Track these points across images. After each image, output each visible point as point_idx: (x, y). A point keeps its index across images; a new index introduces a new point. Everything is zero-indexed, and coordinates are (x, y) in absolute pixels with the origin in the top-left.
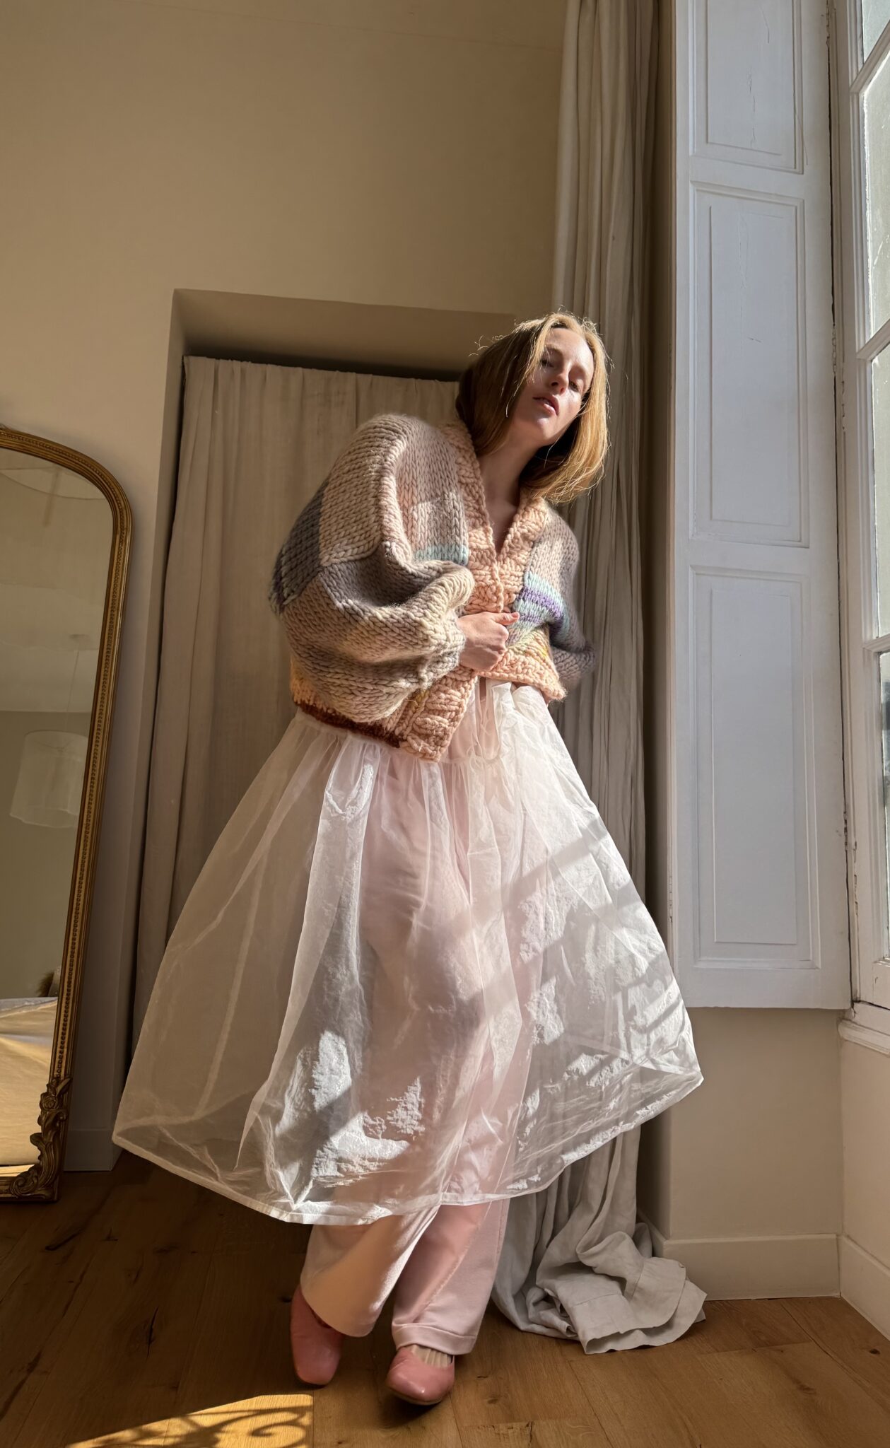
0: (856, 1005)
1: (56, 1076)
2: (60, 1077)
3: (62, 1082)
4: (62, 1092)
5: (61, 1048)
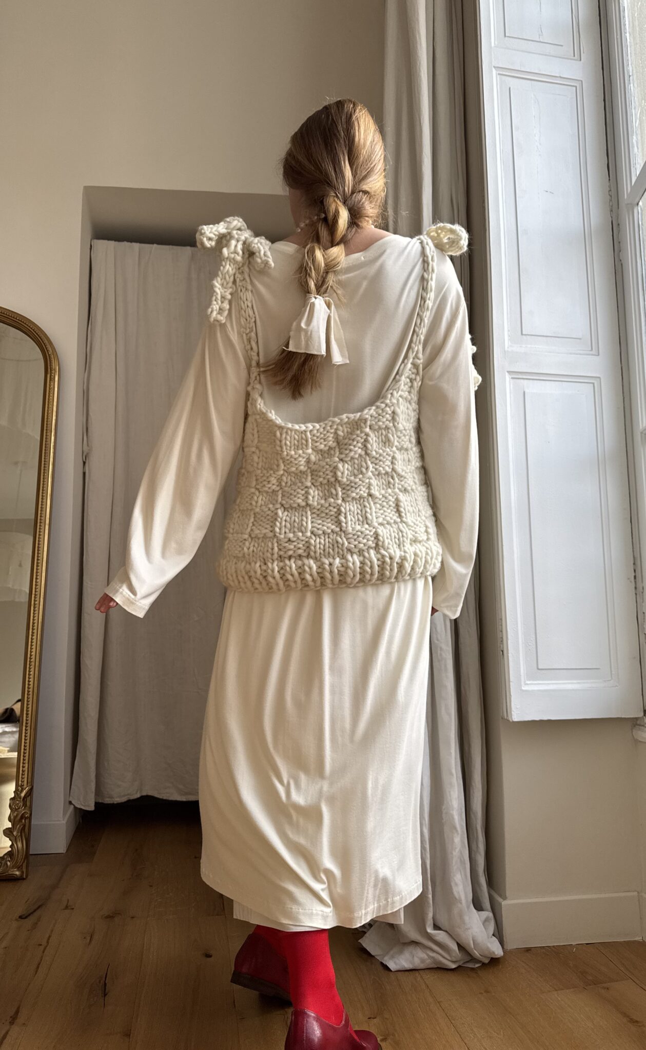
1: (20, 785)
2: (23, 785)
3: (25, 789)
4: (25, 797)
5: (23, 763)
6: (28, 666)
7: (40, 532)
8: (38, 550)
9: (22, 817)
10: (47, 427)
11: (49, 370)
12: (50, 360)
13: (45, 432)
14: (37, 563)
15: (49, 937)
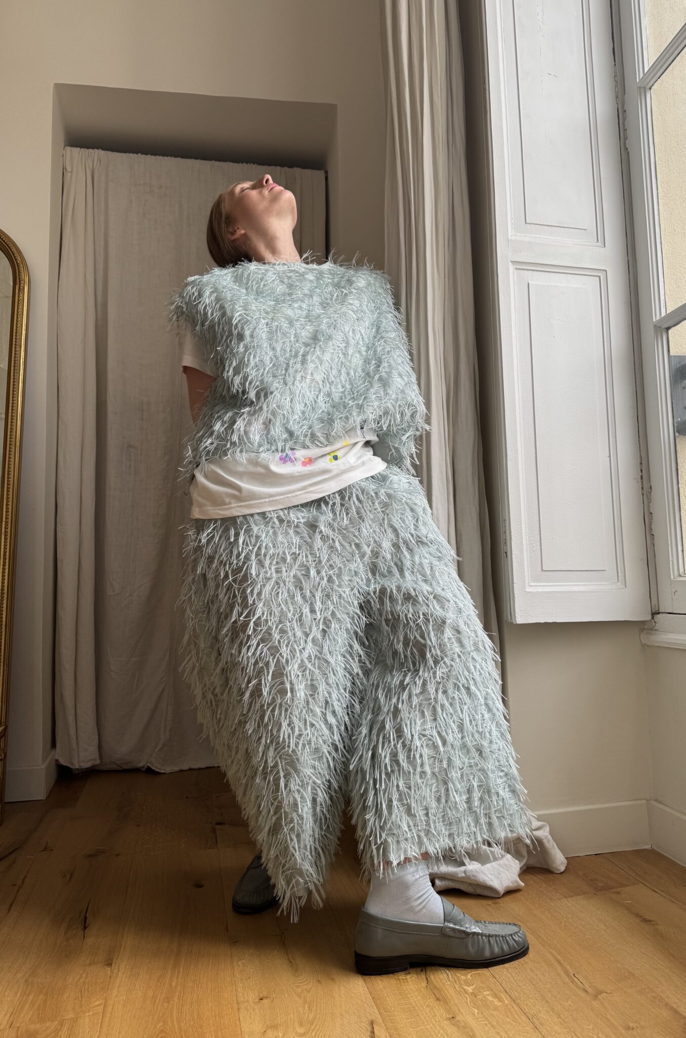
0: (655, 616)
7: (9, 454)
8: (8, 474)
10: (16, 342)
11: (18, 280)
13: (14, 346)
14: (8, 488)
15: (25, 877)
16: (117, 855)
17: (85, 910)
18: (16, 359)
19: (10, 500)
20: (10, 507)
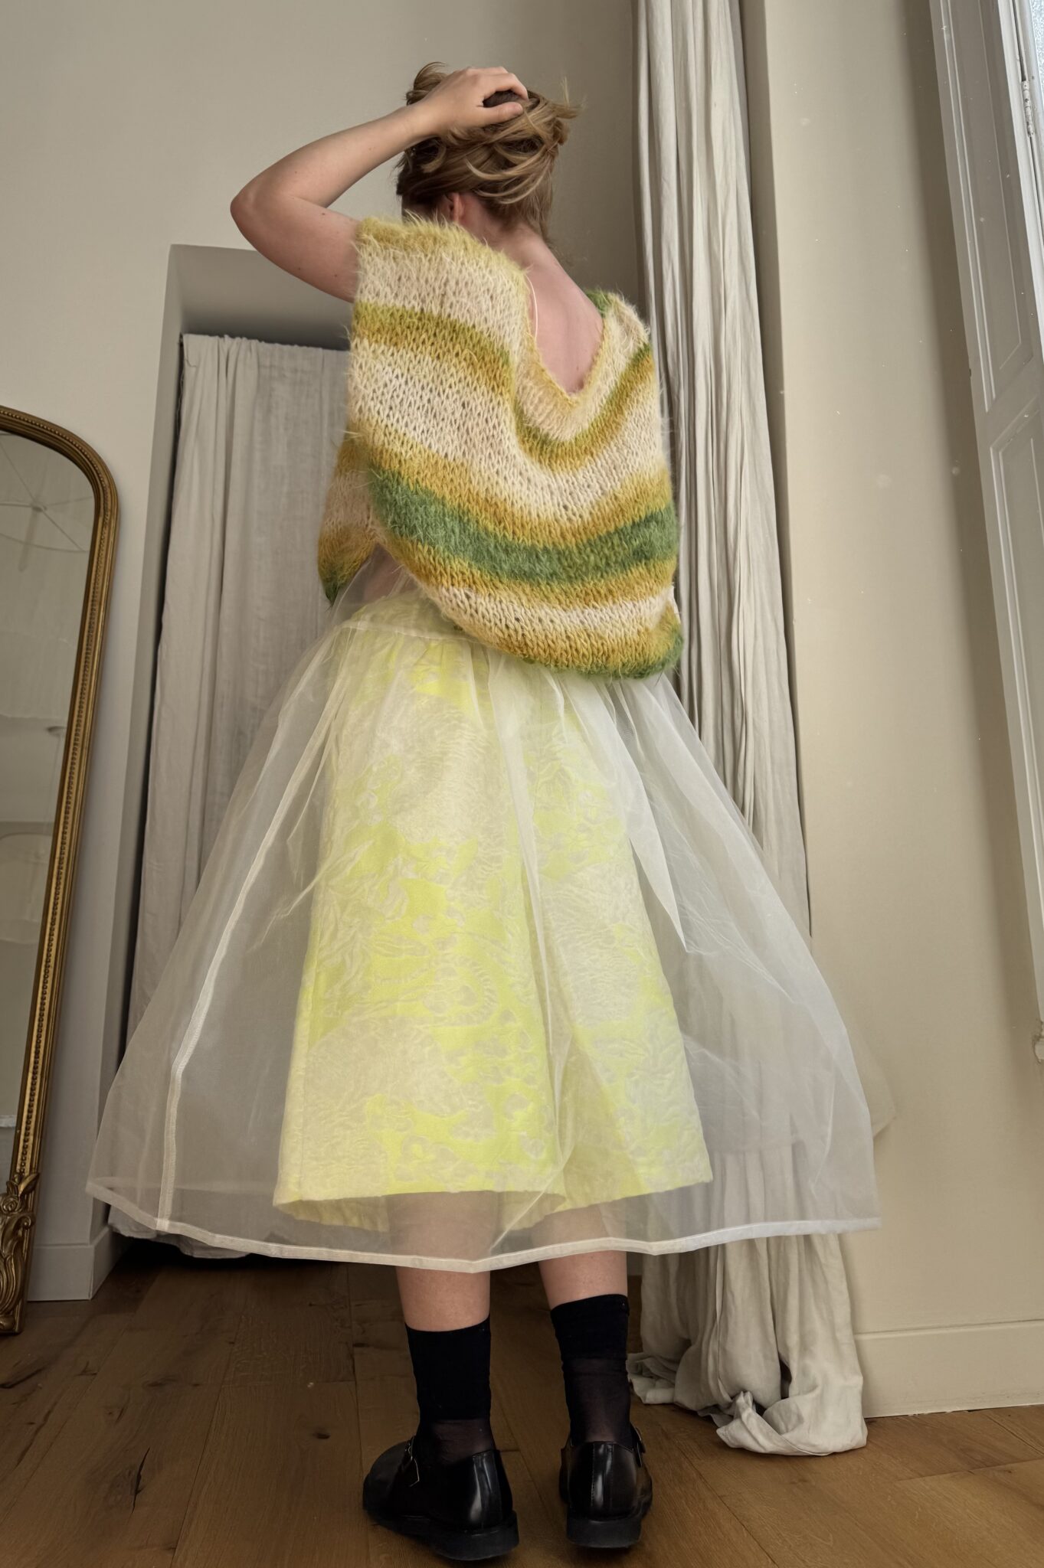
1: (18, 1171)
2: (24, 1172)
3: (26, 1178)
4: (26, 1191)
5: (27, 1134)
6: (42, 973)
7: (73, 758)
8: (69, 787)
9: (17, 1227)
10: (93, 596)
11: (102, 510)
12: (104, 495)
13: (90, 603)
14: (67, 808)
15: (49, 1412)
16: (196, 1385)
17: (138, 1467)
18: (93, 621)
19: (69, 826)
20: (68, 836)
